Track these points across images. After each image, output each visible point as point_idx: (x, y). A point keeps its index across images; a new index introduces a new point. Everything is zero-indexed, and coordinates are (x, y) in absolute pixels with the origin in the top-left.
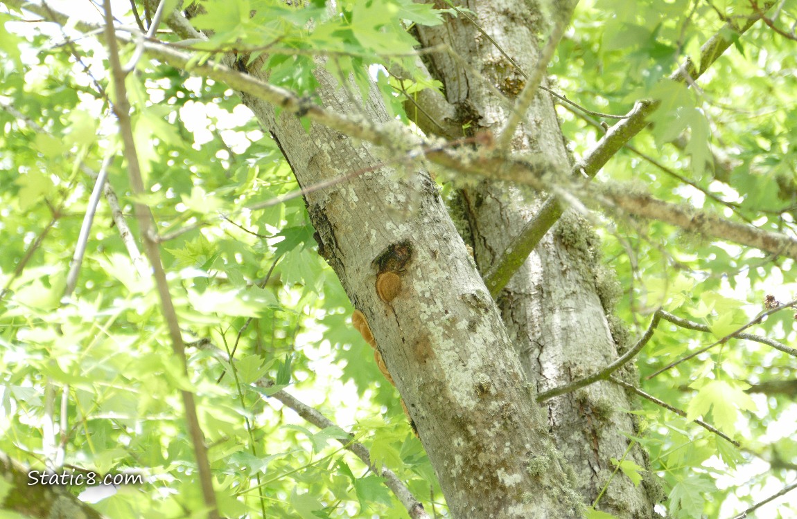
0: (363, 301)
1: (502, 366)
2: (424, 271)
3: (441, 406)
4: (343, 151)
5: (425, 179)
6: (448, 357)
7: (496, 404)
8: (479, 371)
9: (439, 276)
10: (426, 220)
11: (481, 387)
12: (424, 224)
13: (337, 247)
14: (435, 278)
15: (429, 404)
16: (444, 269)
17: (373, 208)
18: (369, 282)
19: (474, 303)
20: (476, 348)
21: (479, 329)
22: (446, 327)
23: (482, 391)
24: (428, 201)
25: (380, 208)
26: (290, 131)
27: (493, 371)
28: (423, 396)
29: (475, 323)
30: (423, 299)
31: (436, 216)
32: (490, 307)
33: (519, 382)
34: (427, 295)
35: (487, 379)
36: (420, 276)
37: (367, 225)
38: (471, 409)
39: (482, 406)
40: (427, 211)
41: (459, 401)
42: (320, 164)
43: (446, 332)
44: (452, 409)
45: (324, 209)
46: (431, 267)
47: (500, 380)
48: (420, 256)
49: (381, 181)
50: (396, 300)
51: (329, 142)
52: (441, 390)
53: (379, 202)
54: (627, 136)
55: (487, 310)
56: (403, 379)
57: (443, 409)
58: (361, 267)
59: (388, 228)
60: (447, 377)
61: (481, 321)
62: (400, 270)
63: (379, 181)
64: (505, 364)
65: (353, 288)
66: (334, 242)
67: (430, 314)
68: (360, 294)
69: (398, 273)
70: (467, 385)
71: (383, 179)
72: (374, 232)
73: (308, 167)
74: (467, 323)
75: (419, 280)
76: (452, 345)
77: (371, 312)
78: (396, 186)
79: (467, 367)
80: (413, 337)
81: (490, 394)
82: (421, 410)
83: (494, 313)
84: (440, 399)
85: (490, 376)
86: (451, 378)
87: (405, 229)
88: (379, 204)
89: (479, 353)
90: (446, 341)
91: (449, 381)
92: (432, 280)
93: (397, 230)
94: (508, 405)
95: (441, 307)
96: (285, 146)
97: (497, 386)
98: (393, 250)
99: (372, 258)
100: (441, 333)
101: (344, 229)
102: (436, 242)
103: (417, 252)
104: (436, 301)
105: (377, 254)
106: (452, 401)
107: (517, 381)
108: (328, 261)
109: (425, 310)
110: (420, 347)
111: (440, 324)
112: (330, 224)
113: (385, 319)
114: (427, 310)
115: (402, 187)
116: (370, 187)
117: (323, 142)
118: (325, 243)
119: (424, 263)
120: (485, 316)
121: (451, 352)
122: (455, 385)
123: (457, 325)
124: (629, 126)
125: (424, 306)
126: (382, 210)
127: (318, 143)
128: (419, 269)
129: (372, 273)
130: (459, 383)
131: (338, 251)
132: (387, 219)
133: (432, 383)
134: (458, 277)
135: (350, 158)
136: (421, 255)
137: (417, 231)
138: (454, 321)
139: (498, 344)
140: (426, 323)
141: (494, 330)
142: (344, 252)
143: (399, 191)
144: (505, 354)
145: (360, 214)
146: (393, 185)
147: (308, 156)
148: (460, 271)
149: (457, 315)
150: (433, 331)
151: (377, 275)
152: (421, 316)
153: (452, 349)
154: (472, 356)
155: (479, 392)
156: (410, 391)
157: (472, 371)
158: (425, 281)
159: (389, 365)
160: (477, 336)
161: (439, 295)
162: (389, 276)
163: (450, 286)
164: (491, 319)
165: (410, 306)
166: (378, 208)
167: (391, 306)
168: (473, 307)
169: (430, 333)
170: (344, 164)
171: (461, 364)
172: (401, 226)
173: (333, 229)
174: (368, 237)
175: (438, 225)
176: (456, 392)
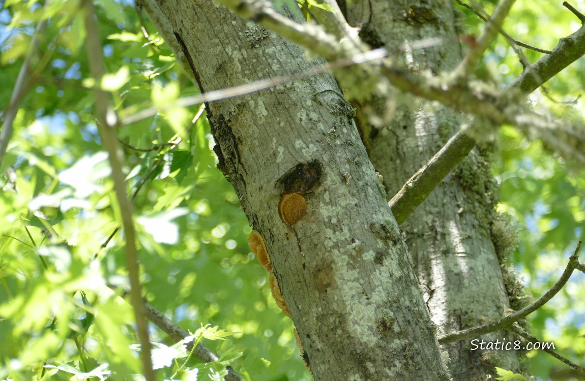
0: (263, 221)
1: (407, 303)
2: (332, 195)
3: (339, 340)
4: (255, 60)
5: (339, 98)
6: (351, 288)
7: (398, 342)
8: (382, 306)
9: (348, 202)
10: (338, 142)
11: (384, 323)
12: (335, 145)
13: (239, 161)
14: (343, 204)
15: (327, 336)
16: (353, 195)
17: (282, 124)
18: (272, 202)
19: (383, 234)
20: (381, 281)
21: (386, 262)
22: (351, 256)
23: (384, 327)
24: (341, 122)
25: (290, 124)
26: (199, 35)
27: (398, 307)
28: (320, 327)
29: (382, 255)
30: (329, 224)
31: (349, 138)
32: (399, 239)
33: (424, 322)
34: (334, 221)
35: (392, 314)
36: (328, 200)
37: (275, 141)
38: (372, 345)
39: (383, 344)
40: (340, 132)
41: (360, 336)
42: (229, 73)
43: (351, 262)
44: (351, 343)
45: (229, 121)
46: (340, 192)
47: (404, 317)
48: (329, 179)
49: (293, 96)
50: (299, 224)
51: (240, 50)
52: (340, 323)
53: (289, 119)
54: (546, 75)
55: (395, 243)
56: (300, 308)
57: (341, 342)
58: (265, 185)
59: (297, 146)
60: (348, 308)
61: (388, 254)
62: (308, 192)
63: (291, 96)
64: (411, 301)
65: (253, 207)
66: (237, 156)
67: (335, 241)
68: (261, 214)
69: (305, 195)
70: (370, 319)
71: (295, 95)
72: (281, 150)
73: (216, 75)
74: (374, 254)
75: (326, 204)
76: (356, 275)
77: (271, 234)
78: (309, 102)
79: (371, 300)
80: (314, 263)
81: (393, 332)
82: (317, 341)
83: (402, 247)
84: (339, 332)
85: (394, 312)
86: (352, 310)
87: (315, 149)
88: (290, 119)
89: (385, 287)
90: (350, 272)
91: (350, 314)
92: (340, 205)
93: (307, 149)
94: (411, 344)
95: (348, 236)
96: (192, 50)
97: (401, 324)
98: (301, 170)
99: (277, 177)
100: (345, 263)
101: (249, 143)
102: (347, 166)
103: (326, 174)
104: (343, 228)
105: (284, 173)
106: (352, 335)
107: (421, 320)
108: (227, 176)
109: (330, 237)
110: (322, 275)
111: (345, 253)
112: (234, 137)
113: (286, 242)
114: (332, 236)
115: (315, 103)
116: (281, 101)
117: (234, 49)
118: (226, 156)
119: (333, 186)
120: (393, 248)
121: (354, 283)
122: (356, 318)
123: (363, 255)
124: (549, 64)
125: (329, 232)
126: (293, 126)
127: (229, 50)
128: (327, 193)
129: (276, 192)
130: (360, 316)
131: (241, 166)
132: (296, 137)
133: (332, 315)
134: (367, 205)
135: (262, 70)
136: (331, 178)
137: (328, 153)
138: (360, 251)
139: (404, 279)
140: (330, 251)
141: (401, 265)
142: (246, 168)
143: (311, 108)
144: (411, 290)
145: (268, 128)
146: (305, 101)
147: (215, 62)
148: (370, 198)
149: (364, 244)
150: (337, 260)
151: (282, 196)
152: (326, 243)
153: (356, 280)
154: (377, 289)
155: (381, 328)
156: (306, 321)
157: (375, 306)
158: (332, 206)
159: (286, 292)
160: (383, 268)
161: (346, 222)
162: (293, 198)
163: (359, 214)
164: (399, 252)
165: (314, 231)
166: (288, 124)
167: (294, 229)
168: (381, 238)
169: (333, 262)
170: (255, 75)
171: (365, 297)
172: (311, 146)
173: (237, 142)
174: (275, 154)
175: (350, 148)
176: (356, 326)
